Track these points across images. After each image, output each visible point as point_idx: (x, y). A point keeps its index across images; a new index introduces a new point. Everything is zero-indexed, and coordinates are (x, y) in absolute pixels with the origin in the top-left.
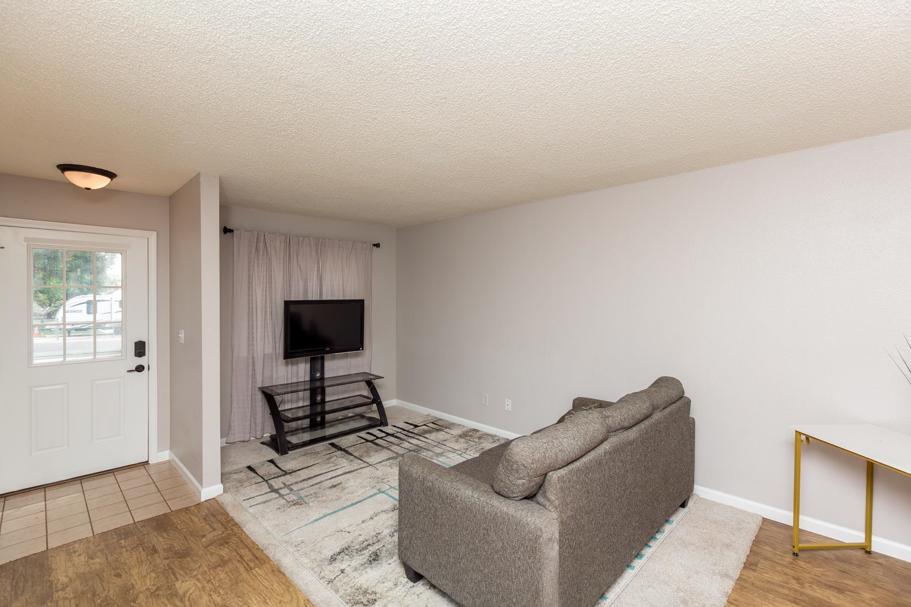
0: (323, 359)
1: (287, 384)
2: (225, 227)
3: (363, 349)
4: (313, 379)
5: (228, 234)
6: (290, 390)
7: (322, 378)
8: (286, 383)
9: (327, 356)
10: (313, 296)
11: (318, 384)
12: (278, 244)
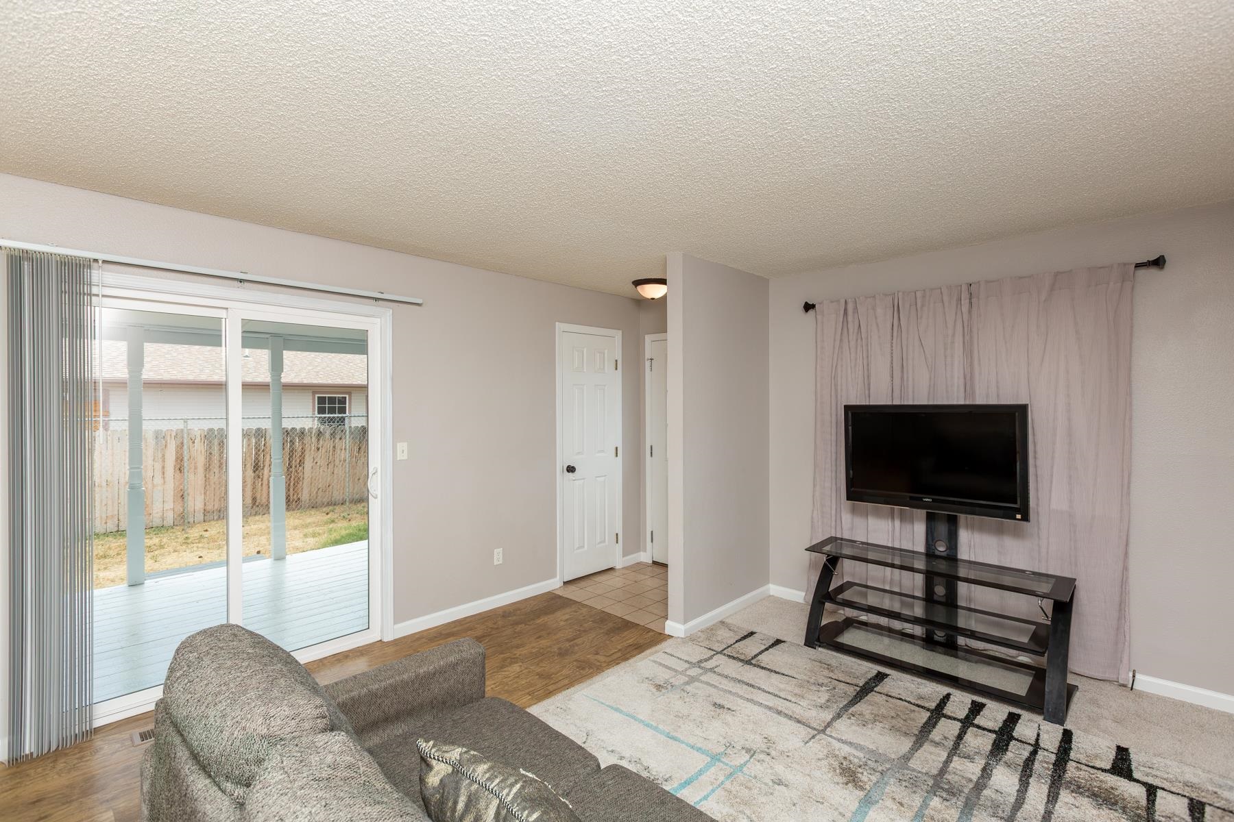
0: (953, 522)
1: (893, 548)
2: (806, 303)
3: (1026, 518)
4: (930, 555)
5: (811, 312)
6: (897, 562)
7: (952, 558)
8: (890, 545)
9: (962, 518)
10: (956, 397)
11: (942, 567)
12: (879, 311)
